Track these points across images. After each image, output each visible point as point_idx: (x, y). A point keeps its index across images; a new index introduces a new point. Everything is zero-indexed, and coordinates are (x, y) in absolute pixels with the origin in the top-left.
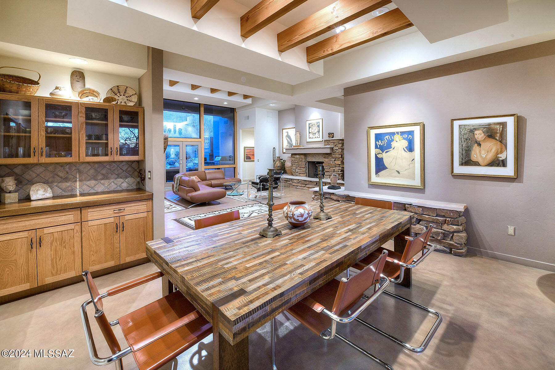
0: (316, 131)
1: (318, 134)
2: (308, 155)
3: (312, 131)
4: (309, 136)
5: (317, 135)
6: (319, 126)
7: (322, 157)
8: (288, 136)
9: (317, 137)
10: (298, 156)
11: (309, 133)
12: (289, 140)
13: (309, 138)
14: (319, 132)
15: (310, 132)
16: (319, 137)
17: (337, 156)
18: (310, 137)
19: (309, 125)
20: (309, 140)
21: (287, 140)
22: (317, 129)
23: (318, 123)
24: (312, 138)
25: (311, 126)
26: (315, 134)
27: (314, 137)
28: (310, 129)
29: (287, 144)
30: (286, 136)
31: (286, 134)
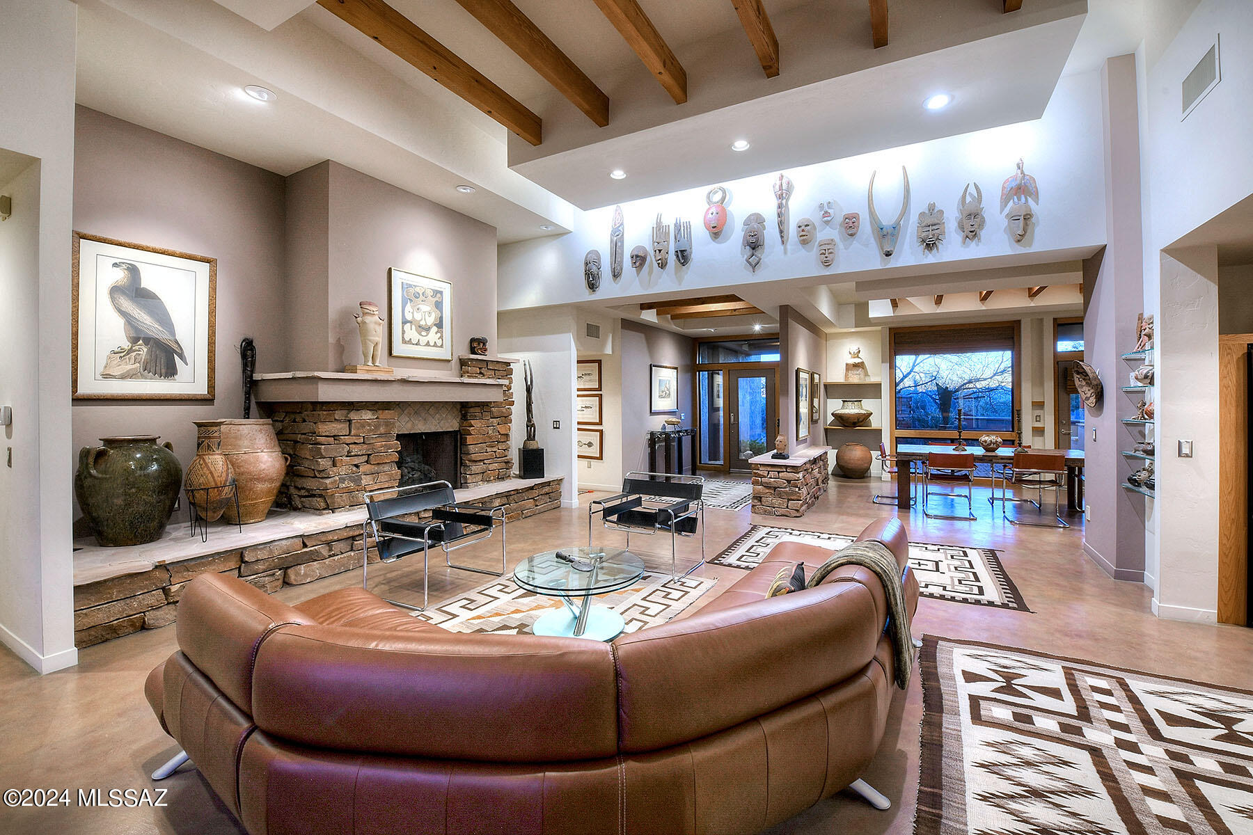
0: (430, 320)
1: (439, 335)
3: (418, 316)
4: (403, 332)
5: (433, 336)
6: (439, 305)
7: (449, 417)
9: (435, 345)
11: (405, 322)
13: (404, 342)
14: (439, 325)
15: (408, 317)
16: (442, 346)
18: (407, 339)
19: (403, 289)
20: (400, 349)
22: (433, 315)
23: (439, 295)
24: (416, 344)
25: (413, 298)
26: (428, 329)
27: (424, 340)
28: (408, 307)
29: (126, 345)
30: (115, 291)
31: (119, 276)
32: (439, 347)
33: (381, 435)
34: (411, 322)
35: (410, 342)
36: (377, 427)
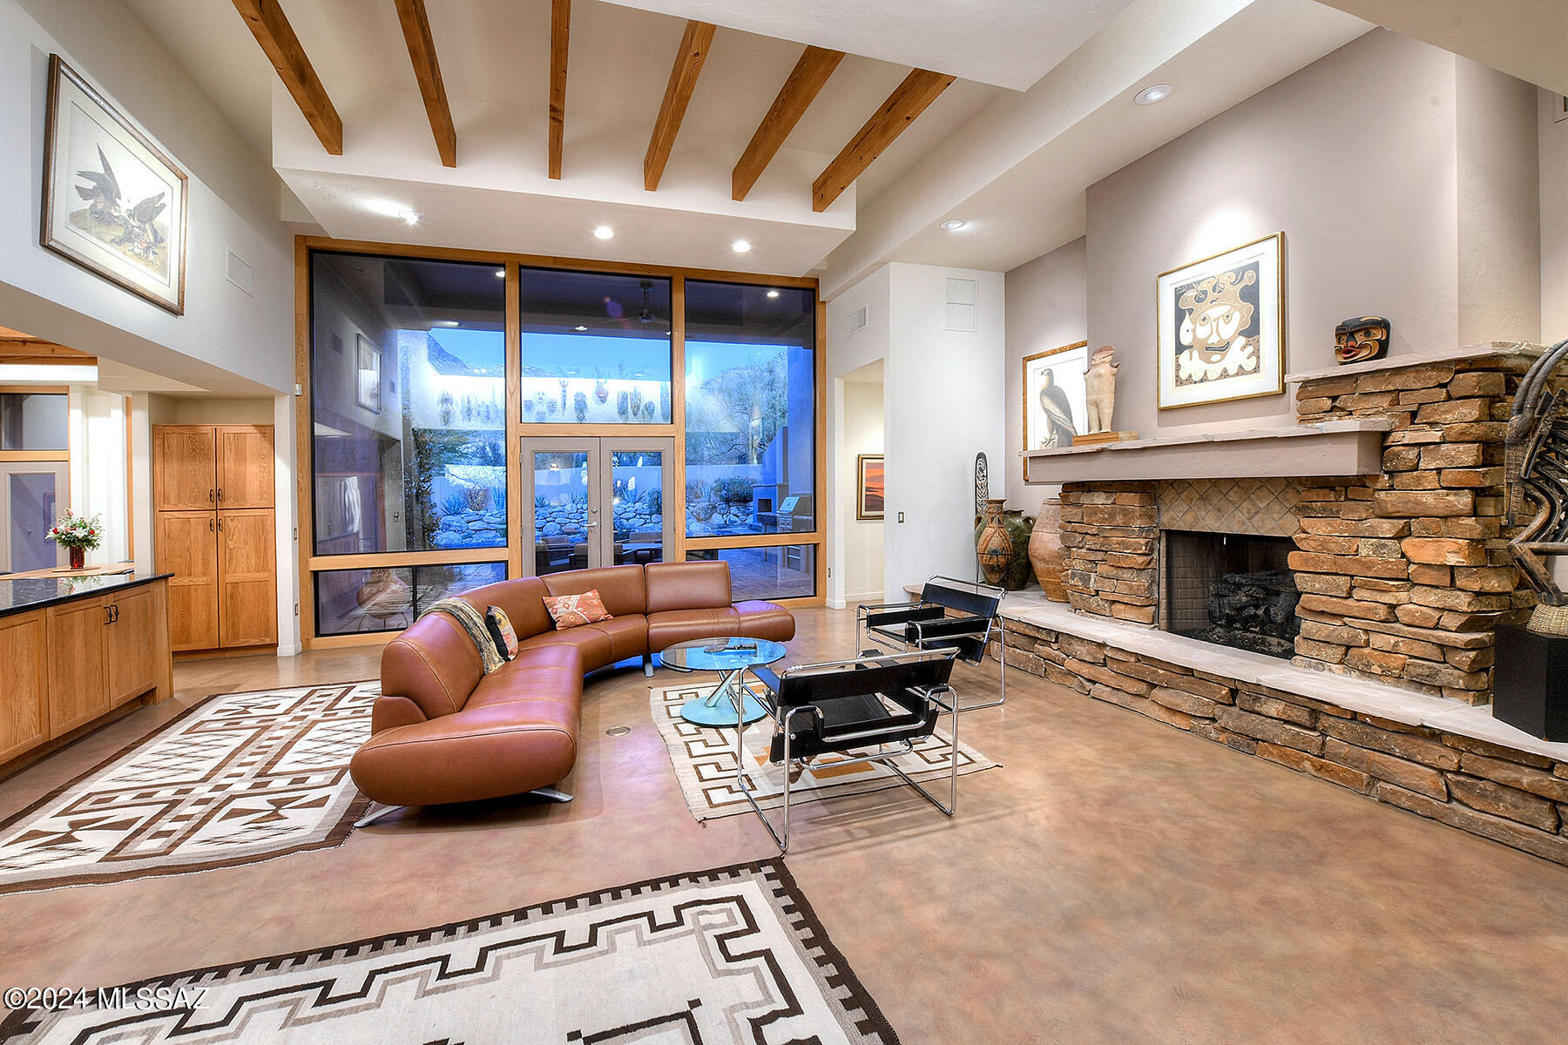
0: (1227, 331)
1: (1250, 349)
2: (1169, 494)
3: (1202, 332)
4: (1178, 367)
5: (1237, 356)
6: (1251, 295)
7: (1276, 507)
8: (1054, 394)
9: (1241, 371)
10: (1100, 499)
11: (1180, 348)
12: (1057, 411)
13: (1179, 382)
14: (1252, 331)
15: (1186, 339)
16: (1256, 370)
17: (1428, 499)
18: (1183, 375)
19: (1178, 298)
20: (1173, 396)
21: (1047, 411)
22: (1237, 317)
23: (1250, 273)
24: (1201, 381)
25: (1194, 305)
26: (1223, 348)
27: (1214, 370)
28: (1187, 323)
29: (1048, 436)
30: (1043, 393)
31: (1043, 380)
32: (1250, 373)
34: (1190, 347)
35: (1189, 380)
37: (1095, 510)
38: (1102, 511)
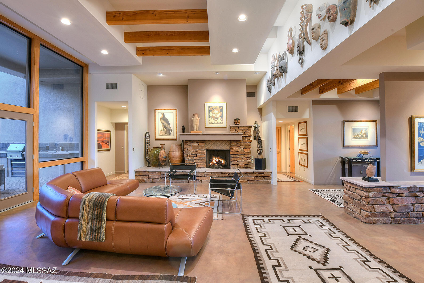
0: (218, 116)
1: (221, 120)
2: (207, 143)
3: (214, 115)
4: (209, 120)
5: (219, 120)
6: (222, 111)
7: (226, 145)
8: (164, 118)
9: (220, 123)
10: (195, 144)
11: (209, 117)
12: (166, 124)
13: (209, 123)
14: (222, 117)
15: (211, 115)
16: (223, 123)
17: (247, 143)
18: (210, 122)
19: (209, 108)
20: (208, 125)
21: (162, 123)
23: (221, 107)
24: (214, 123)
25: (212, 110)
26: (217, 118)
27: (216, 122)
28: (211, 113)
29: (163, 129)
31: (161, 116)
32: (221, 123)
33: (199, 149)
34: (211, 117)
35: (211, 123)
36: (198, 147)
37: (194, 146)
38: (196, 146)
